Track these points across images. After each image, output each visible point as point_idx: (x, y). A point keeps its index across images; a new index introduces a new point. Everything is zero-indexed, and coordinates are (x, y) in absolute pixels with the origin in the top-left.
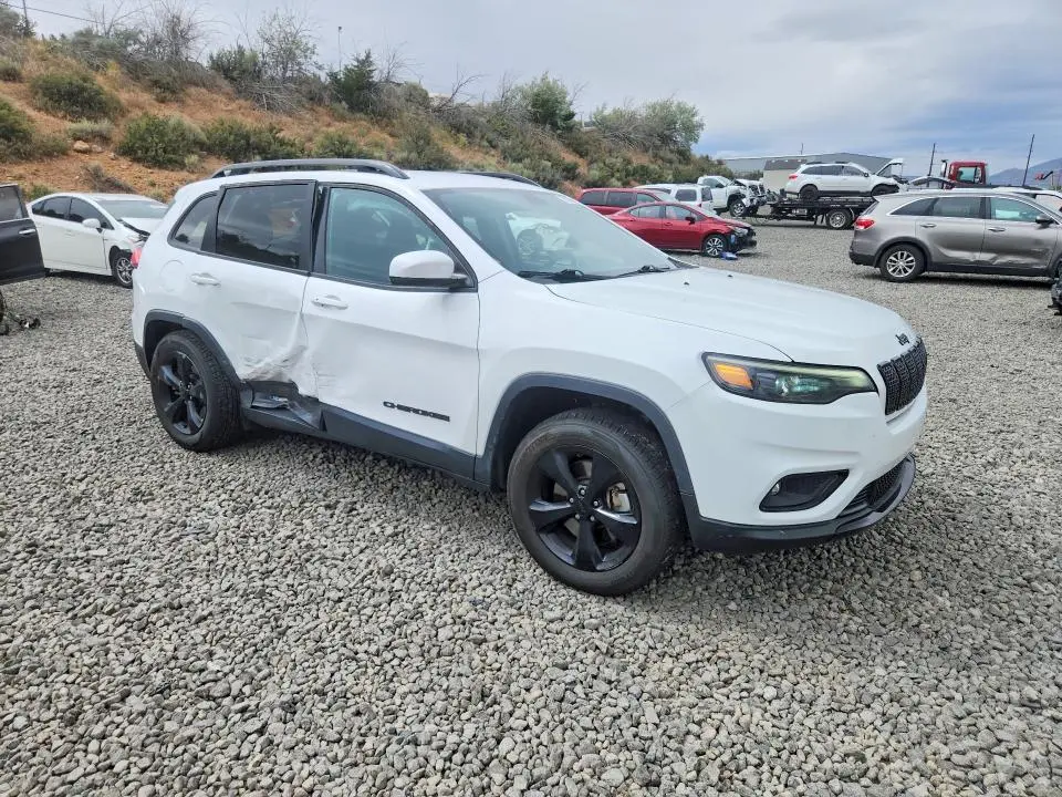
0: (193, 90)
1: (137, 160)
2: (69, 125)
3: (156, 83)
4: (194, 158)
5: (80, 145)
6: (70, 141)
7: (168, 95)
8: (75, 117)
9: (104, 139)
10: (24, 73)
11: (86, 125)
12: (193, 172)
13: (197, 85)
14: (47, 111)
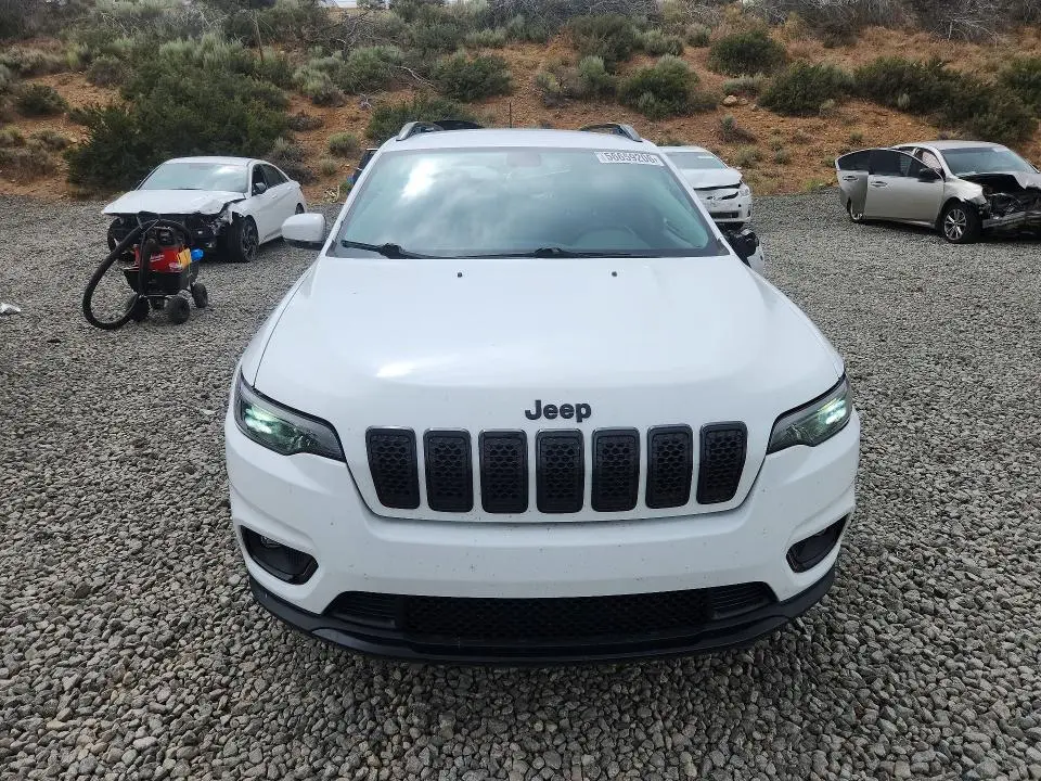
0: (869, 30)
1: (775, 110)
2: (729, 81)
3: (830, 29)
4: (830, 103)
5: (731, 99)
6: (723, 96)
7: (838, 40)
8: (737, 72)
9: (752, 91)
10: (711, 37)
11: (743, 79)
12: (824, 118)
13: (876, 23)
14: (716, 71)
